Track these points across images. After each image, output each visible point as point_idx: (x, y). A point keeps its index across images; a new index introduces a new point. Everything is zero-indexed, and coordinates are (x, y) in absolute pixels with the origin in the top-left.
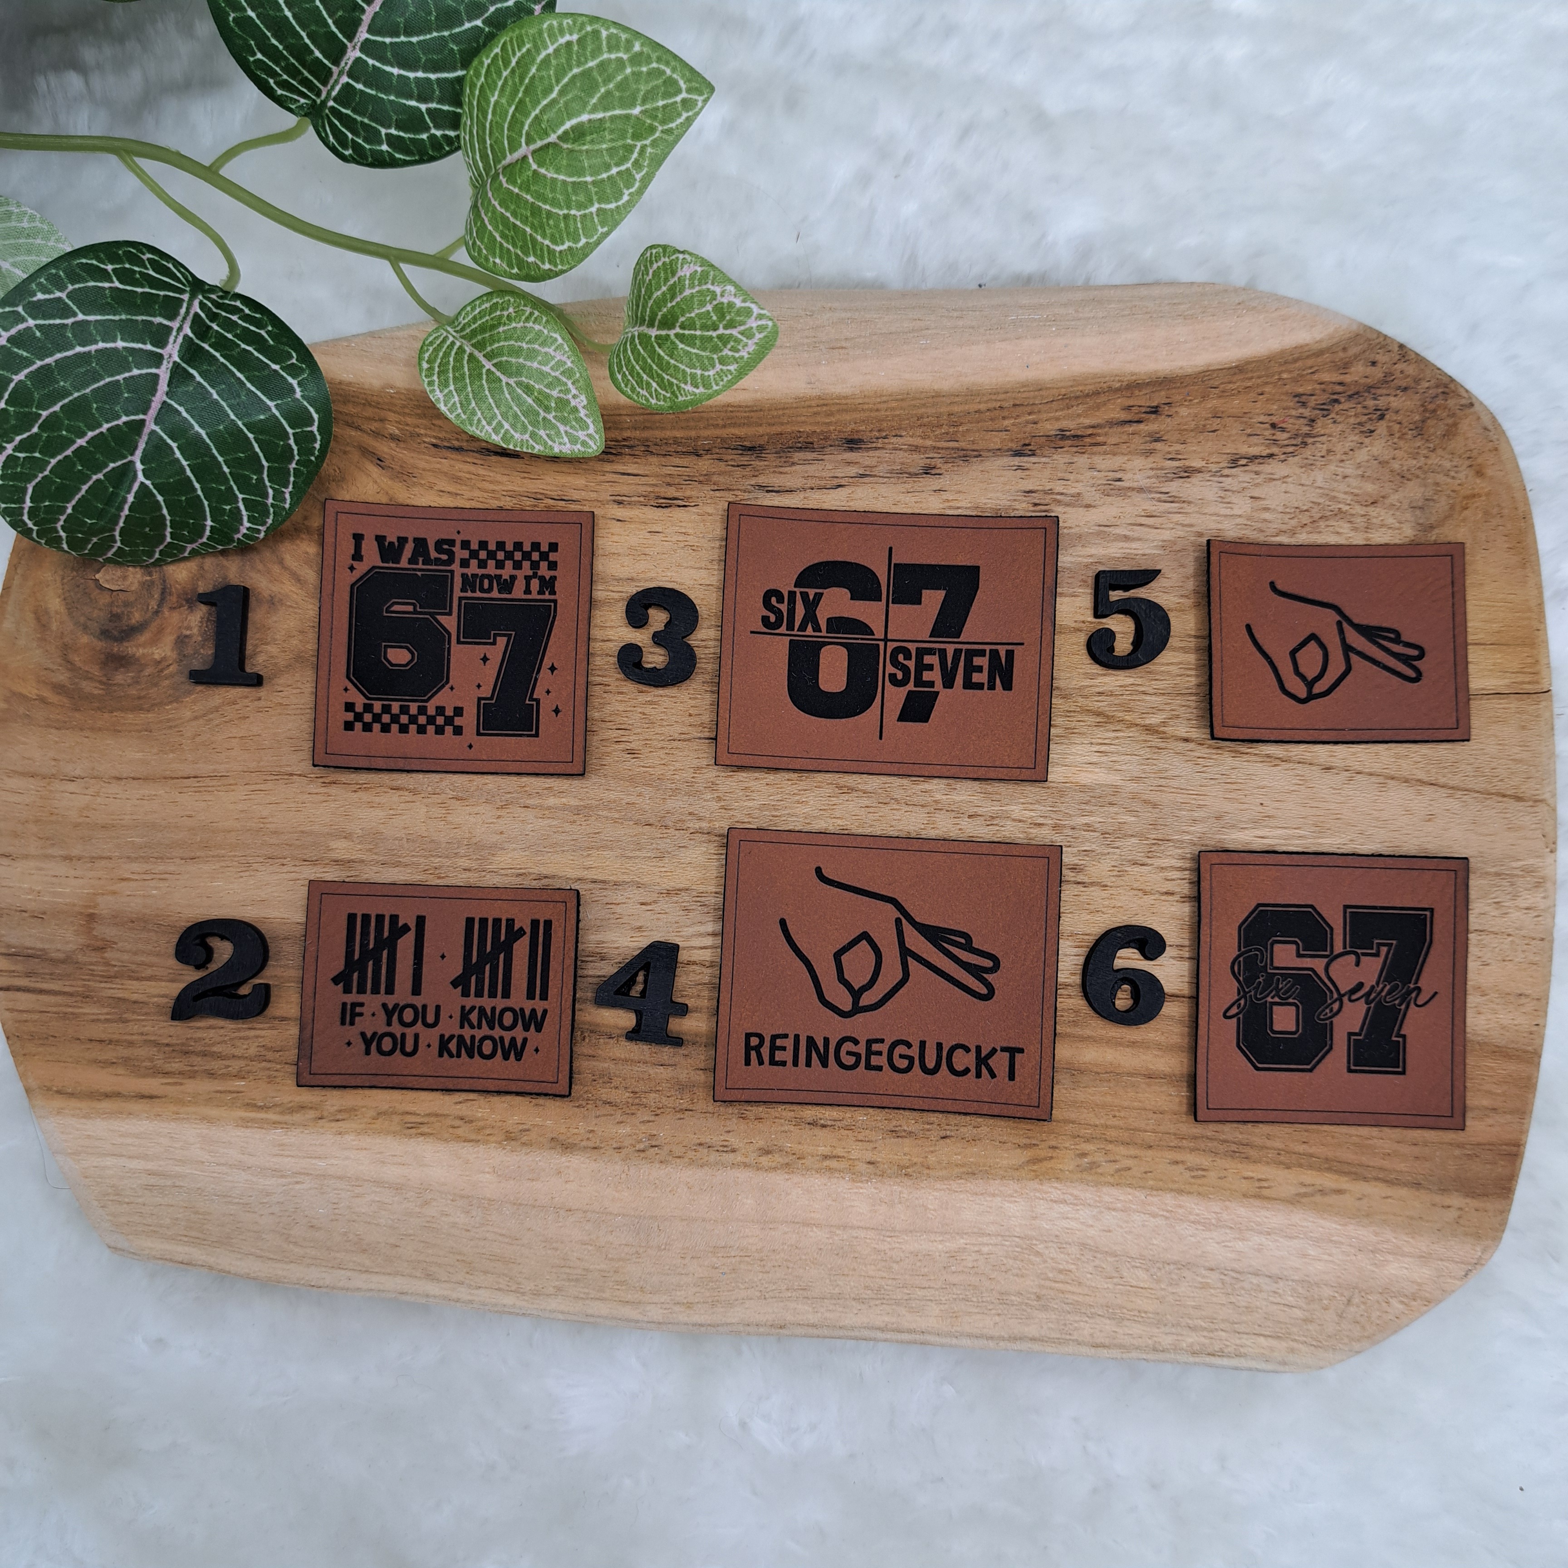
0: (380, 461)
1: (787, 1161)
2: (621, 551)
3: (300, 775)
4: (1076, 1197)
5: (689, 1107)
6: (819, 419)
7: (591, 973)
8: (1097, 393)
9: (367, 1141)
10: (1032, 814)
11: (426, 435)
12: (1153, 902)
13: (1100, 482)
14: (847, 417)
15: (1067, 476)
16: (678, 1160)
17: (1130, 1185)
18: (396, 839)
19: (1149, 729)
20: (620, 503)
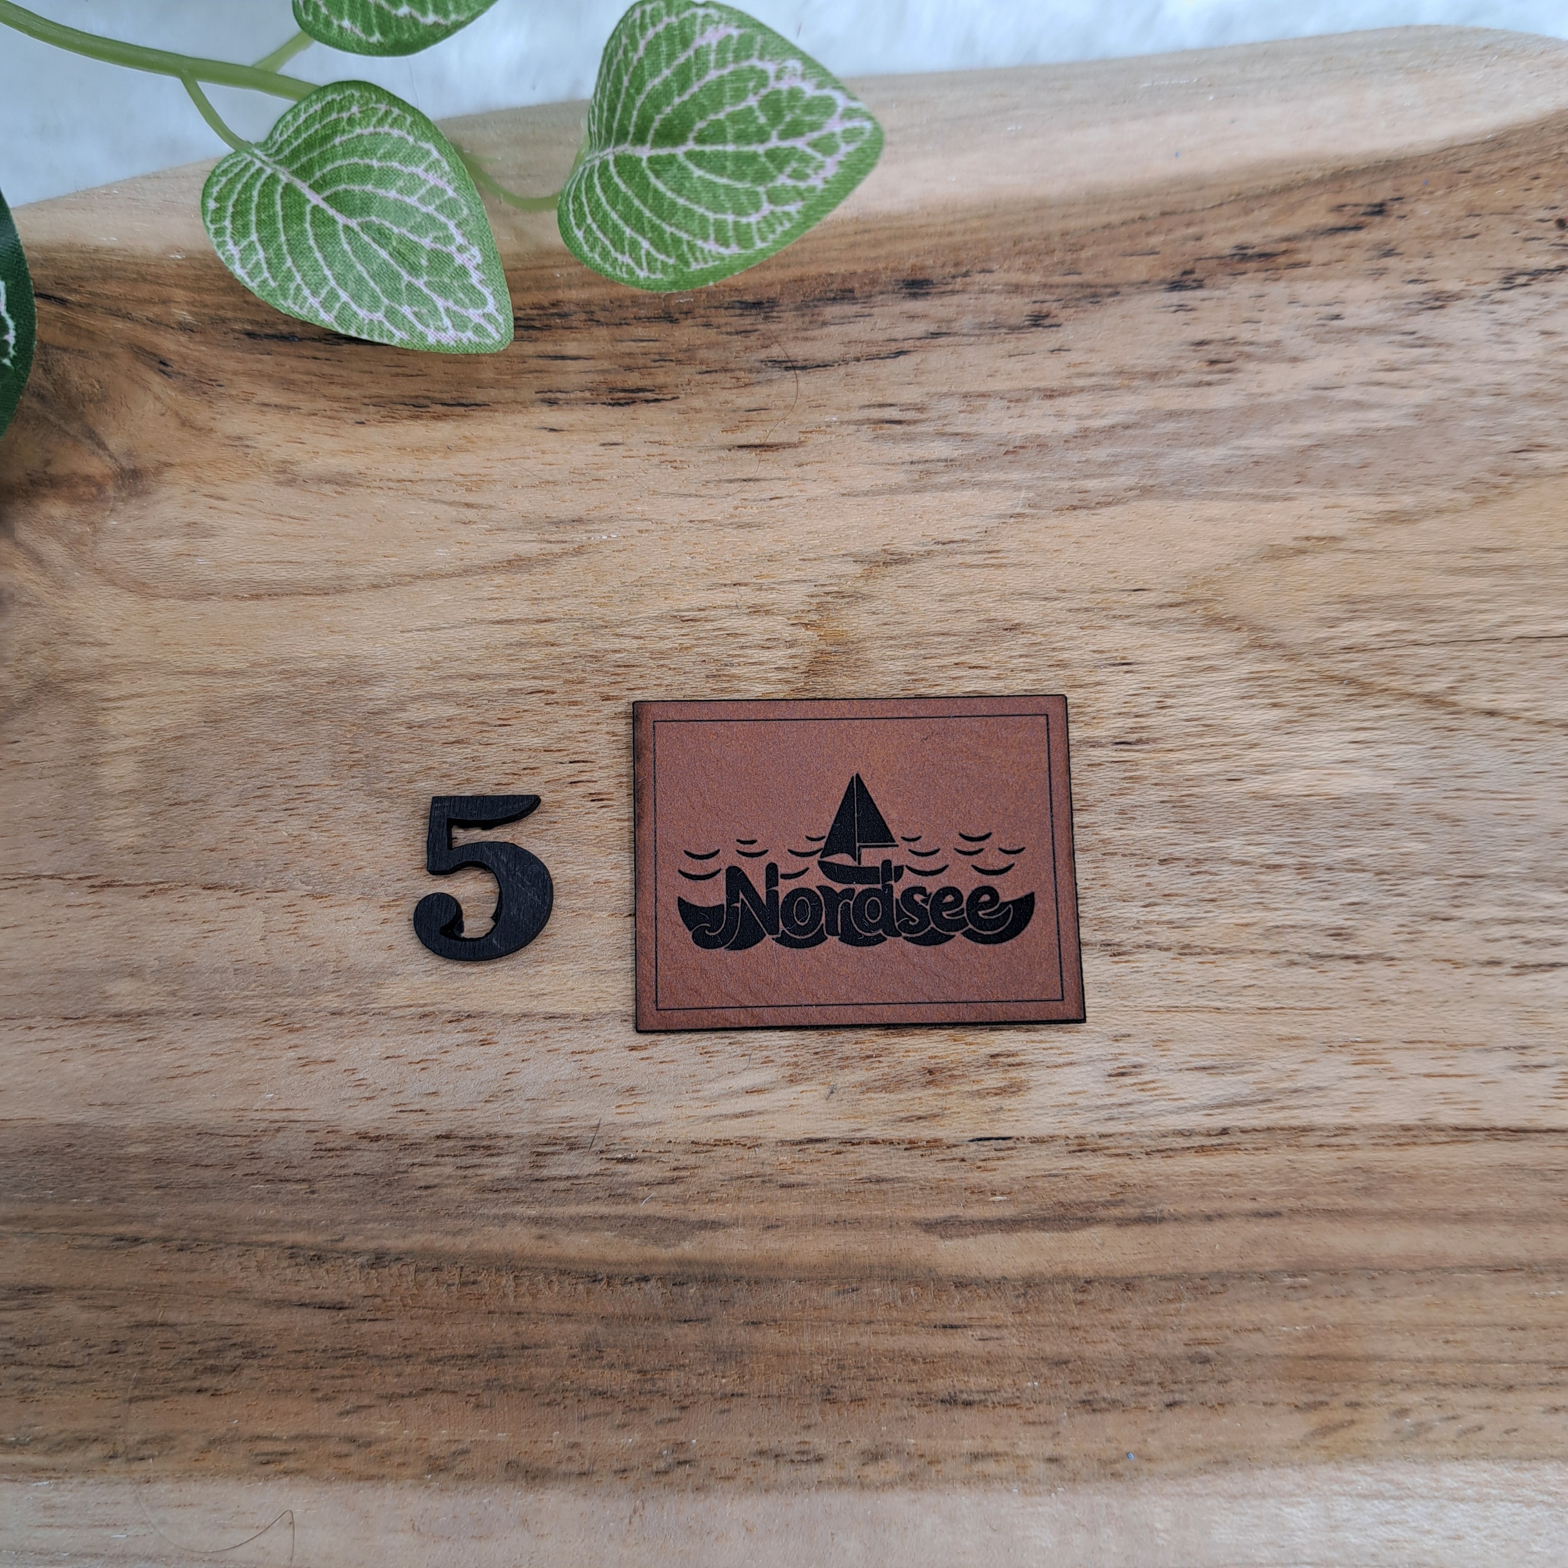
0: (162, 365)
1: (911, 1468)
2: (559, 477)
3: (52, 877)
4: (1398, 1485)
5: (738, 1389)
6: (859, 252)
7: (554, 1172)
8: (1287, 189)
9: (193, 1490)
10: (1262, 850)
11: (236, 320)
12: (1468, 980)
13: (1309, 322)
14: (903, 247)
15: (1257, 315)
16: (726, 1485)
17: (1485, 1457)
18: (216, 971)
19: (1430, 700)
20: (552, 402)
